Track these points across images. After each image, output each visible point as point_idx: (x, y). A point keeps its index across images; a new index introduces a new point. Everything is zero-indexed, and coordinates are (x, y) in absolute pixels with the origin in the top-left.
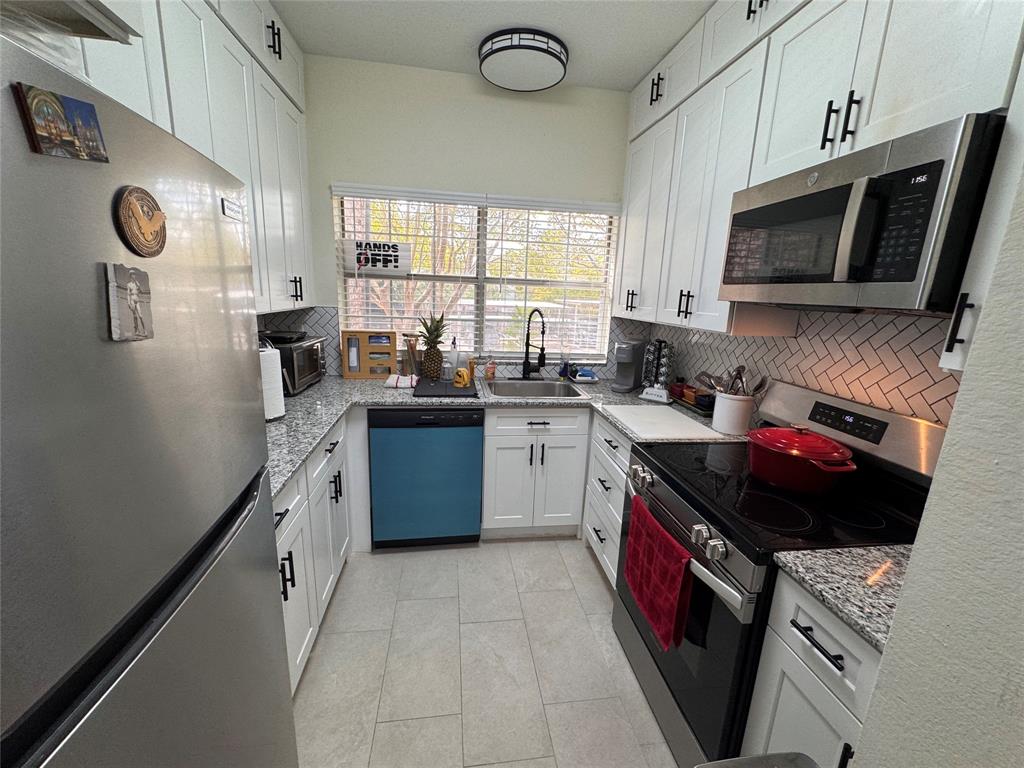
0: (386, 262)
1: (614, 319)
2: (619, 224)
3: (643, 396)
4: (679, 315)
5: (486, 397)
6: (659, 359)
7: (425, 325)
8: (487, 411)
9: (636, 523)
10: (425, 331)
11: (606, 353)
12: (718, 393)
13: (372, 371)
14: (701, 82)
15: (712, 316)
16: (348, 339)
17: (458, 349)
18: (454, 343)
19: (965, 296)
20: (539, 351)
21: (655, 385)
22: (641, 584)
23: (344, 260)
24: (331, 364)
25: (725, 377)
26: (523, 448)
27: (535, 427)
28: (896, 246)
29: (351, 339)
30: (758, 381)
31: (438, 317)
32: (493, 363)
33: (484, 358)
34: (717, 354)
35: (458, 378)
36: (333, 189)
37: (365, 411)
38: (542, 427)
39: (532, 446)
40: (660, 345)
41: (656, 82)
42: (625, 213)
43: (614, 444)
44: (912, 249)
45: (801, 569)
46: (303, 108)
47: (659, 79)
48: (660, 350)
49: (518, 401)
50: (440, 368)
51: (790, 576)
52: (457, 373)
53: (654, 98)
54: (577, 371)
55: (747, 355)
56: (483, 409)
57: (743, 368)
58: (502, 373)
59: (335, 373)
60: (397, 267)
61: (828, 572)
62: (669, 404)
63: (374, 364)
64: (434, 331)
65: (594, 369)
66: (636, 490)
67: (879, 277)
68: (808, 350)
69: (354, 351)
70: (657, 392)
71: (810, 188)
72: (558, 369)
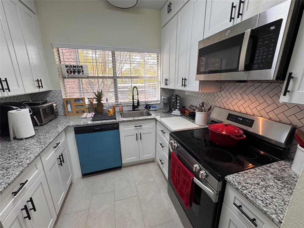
0: (79, 72)
1: (161, 88)
2: (161, 56)
3: (172, 113)
4: (182, 86)
5: (119, 119)
6: (176, 101)
7: (95, 94)
8: (119, 124)
9: (173, 161)
10: (95, 97)
11: (160, 100)
12: (196, 112)
13: (77, 112)
14: (184, 3)
15: (193, 86)
16: (66, 101)
17: (109, 102)
18: (107, 100)
19: (291, 74)
20: (137, 101)
21: (176, 110)
22: (176, 183)
23: (62, 72)
24: (61, 111)
25: (198, 106)
26: (134, 135)
27: (137, 127)
28: (263, 55)
29: (67, 102)
30: (209, 107)
31: (100, 91)
32: (122, 106)
33: (119, 104)
34: (194, 98)
35: (109, 113)
36: (53, 45)
37: (73, 128)
38: (140, 127)
39: (137, 134)
40: (177, 96)
41: (169, 5)
42: (162, 53)
43: (164, 132)
44: (270, 56)
45: (236, 184)
46: (35, 12)
47: (170, 4)
48: (177, 98)
49: (130, 119)
50: (102, 109)
51: (232, 186)
52: (108, 111)
53: (169, 11)
54: (151, 107)
55: (204, 98)
56: (118, 123)
57: (203, 102)
58: (125, 109)
59: (63, 114)
60: (83, 74)
61: (245, 183)
62: (181, 116)
63: (78, 110)
64: (99, 97)
65: (156, 105)
66: (172, 149)
67: (256, 68)
68: (224, 95)
69: (69, 106)
70: (177, 112)
71: (227, 36)
72: (144, 106)
